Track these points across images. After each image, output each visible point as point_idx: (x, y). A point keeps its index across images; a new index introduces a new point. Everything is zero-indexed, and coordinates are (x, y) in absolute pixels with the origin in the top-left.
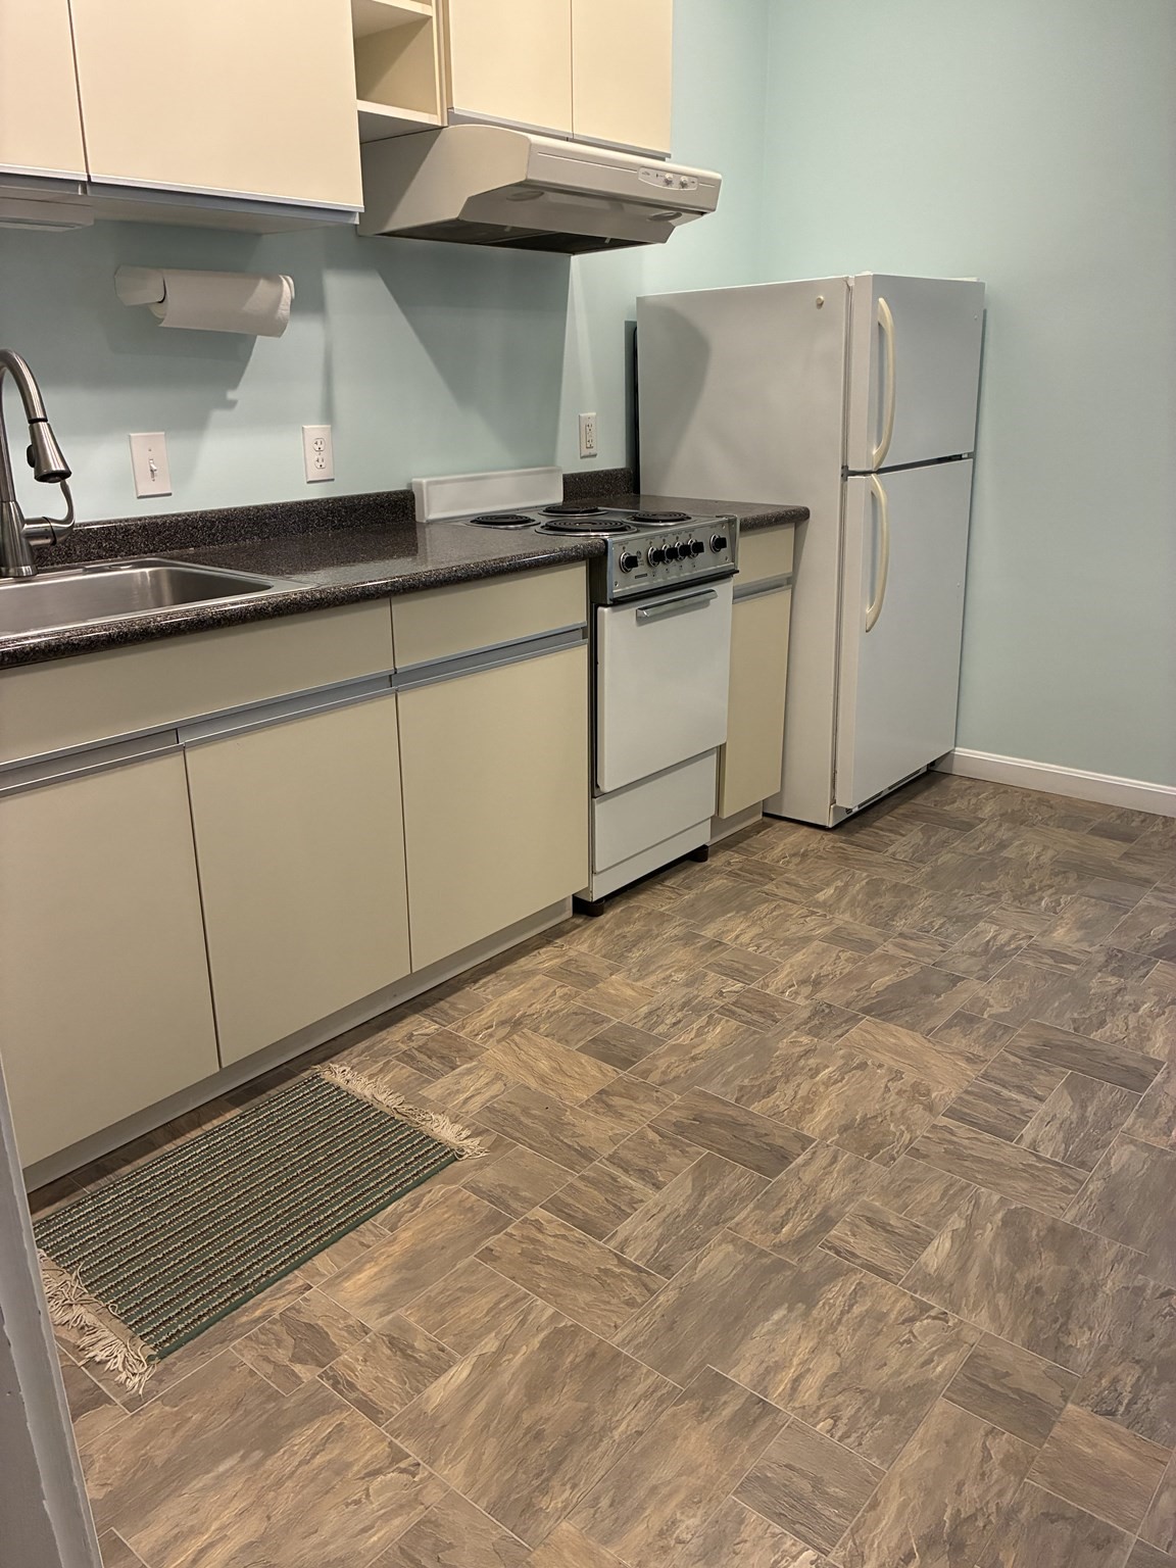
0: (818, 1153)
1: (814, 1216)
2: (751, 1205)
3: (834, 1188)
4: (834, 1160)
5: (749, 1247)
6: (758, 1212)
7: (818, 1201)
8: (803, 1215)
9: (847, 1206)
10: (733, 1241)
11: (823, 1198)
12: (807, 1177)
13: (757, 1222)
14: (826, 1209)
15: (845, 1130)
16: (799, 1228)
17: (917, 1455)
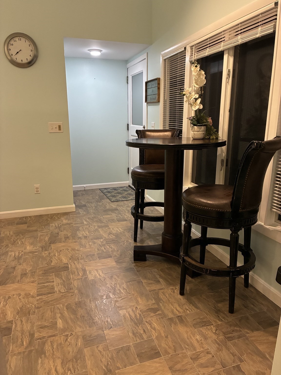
0: (16, 323)
1: (28, 336)
2: (11, 344)
3: (27, 327)
4: (22, 321)
5: (19, 353)
6: (14, 344)
7: (26, 332)
8: (25, 337)
9: (34, 329)
10: (14, 355)
11: (27, 331)
12: (19, 329)
13: (16, 347)
14: (30, 333)
15: (18, 314)
16: (27, 341)
17: (89, 362)
